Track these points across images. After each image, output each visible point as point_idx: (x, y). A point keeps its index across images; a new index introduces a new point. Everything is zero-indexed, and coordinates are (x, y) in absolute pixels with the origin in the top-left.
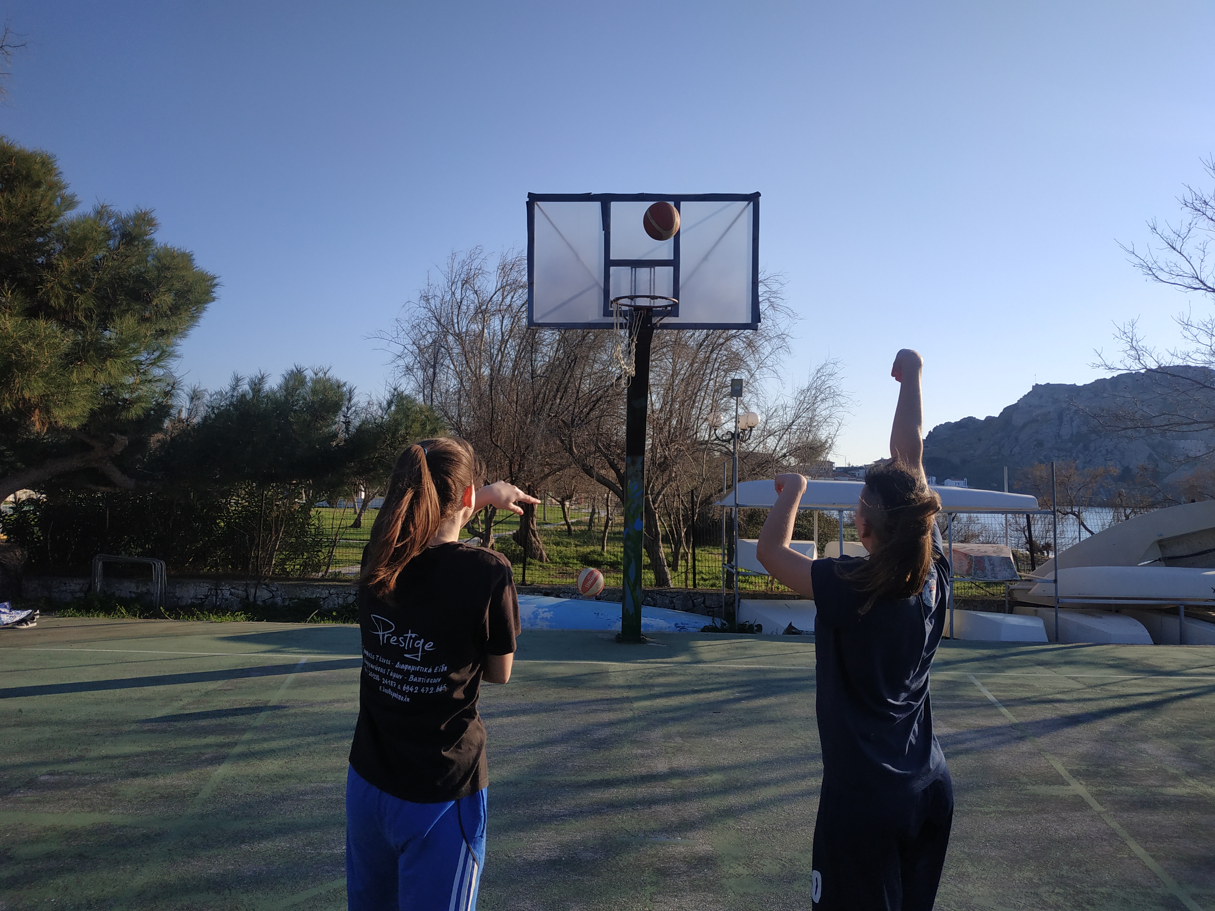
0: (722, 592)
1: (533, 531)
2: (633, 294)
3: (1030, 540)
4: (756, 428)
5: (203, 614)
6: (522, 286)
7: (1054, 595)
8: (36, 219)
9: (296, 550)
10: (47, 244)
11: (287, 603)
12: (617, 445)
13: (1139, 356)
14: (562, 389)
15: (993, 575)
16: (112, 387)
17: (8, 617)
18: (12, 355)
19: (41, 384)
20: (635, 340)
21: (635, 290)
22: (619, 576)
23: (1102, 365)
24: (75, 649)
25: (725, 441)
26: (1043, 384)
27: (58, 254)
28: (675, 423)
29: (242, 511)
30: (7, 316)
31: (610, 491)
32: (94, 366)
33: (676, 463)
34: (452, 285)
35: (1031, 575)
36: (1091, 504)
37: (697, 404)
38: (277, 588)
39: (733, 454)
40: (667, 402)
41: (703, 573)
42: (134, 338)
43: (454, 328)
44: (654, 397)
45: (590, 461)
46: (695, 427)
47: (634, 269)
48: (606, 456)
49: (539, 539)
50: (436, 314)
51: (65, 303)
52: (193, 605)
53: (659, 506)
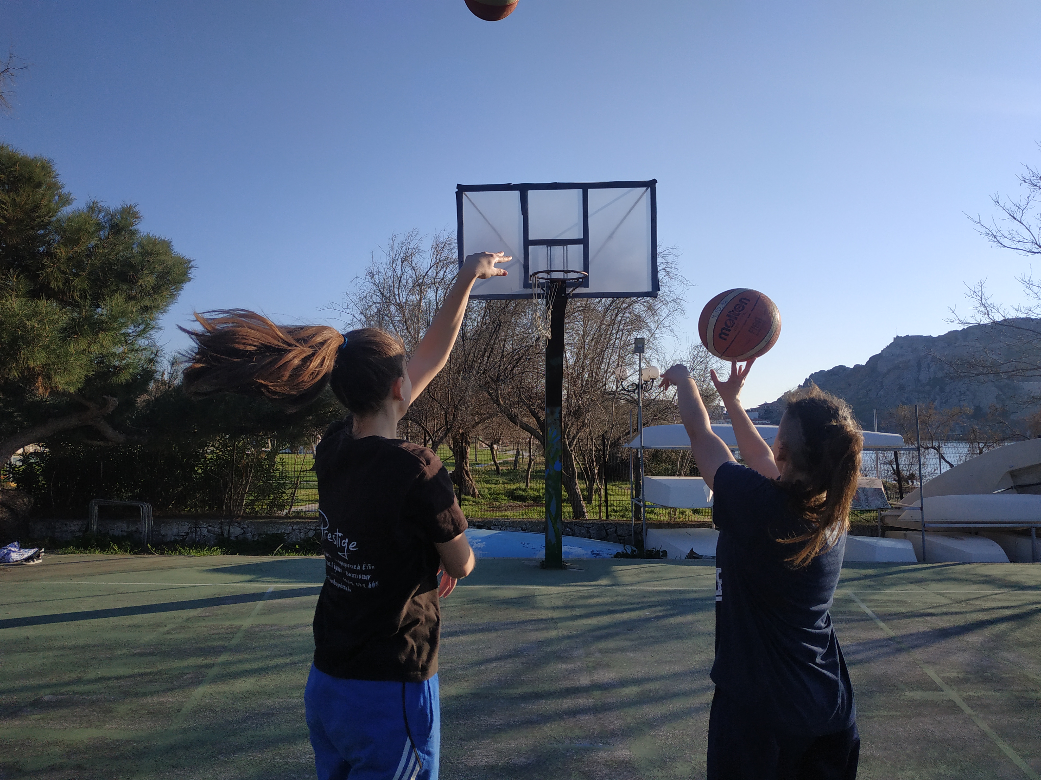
0: (631, 522)
1: (467, 472)
2: (549, 269)
3: (898, 473)
4: (657, 380)
5: (184, 549)
6: (453, 262)
7: (921, 521)
8: (37, 214)
9: (263, 492)
10: (47, 235)
11: (256, 538)
12: (537, 397)
13: (988, 312)
14: (489, 350)
15: (867, 504)
16: (104, 356)
17: (18, 555)
18: (18, 331)
19: (43, 355)
20: (551, 308)
21: (551, 267)
22: (541, 509)
23: (956, 321)
24: (75, 582)
25: (629, 391)
26: (903, 336)
27: (57, 244)
28: (587, 376)
29: (216, 460)
30: (13, 297)
31: (531, 436)
32: (89, 338)
33: (589, 411)
34: (393, 262)
35: (899, 503)
36: (949, 439)
37: (605, 360)
38: (248, 526)
39: (638, 403)
40: (580, 359)
41: (614, 505)
42: (122, 314)
43: (395, 299)
44: (568, 355)
45: (514, 411)
46: (604, 379)
47: (549, 248)
48: (528, 406)
49: (471, 478)
50: (380, 287)
51: (63, 286)
52: (176, 541)
53: (574, 448)
